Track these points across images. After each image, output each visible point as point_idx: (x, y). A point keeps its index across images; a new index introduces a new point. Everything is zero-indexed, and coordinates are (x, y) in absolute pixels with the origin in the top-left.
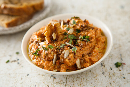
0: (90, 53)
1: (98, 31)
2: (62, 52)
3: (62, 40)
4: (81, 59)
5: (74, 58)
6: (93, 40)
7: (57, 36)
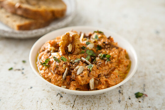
0: (107, 75)
1: (123, 53)
2: (75, 67)
3: (78, 54)
4: (95, 80)
5: (89, 76)
6: (114, 60)
7: (74, 49)
